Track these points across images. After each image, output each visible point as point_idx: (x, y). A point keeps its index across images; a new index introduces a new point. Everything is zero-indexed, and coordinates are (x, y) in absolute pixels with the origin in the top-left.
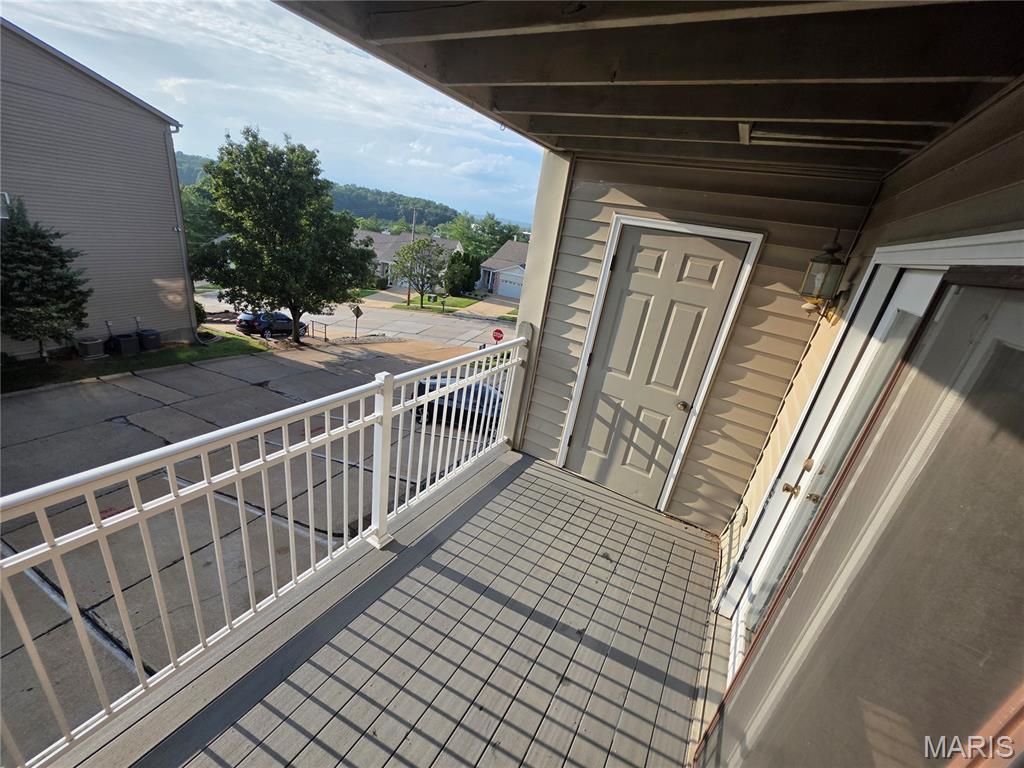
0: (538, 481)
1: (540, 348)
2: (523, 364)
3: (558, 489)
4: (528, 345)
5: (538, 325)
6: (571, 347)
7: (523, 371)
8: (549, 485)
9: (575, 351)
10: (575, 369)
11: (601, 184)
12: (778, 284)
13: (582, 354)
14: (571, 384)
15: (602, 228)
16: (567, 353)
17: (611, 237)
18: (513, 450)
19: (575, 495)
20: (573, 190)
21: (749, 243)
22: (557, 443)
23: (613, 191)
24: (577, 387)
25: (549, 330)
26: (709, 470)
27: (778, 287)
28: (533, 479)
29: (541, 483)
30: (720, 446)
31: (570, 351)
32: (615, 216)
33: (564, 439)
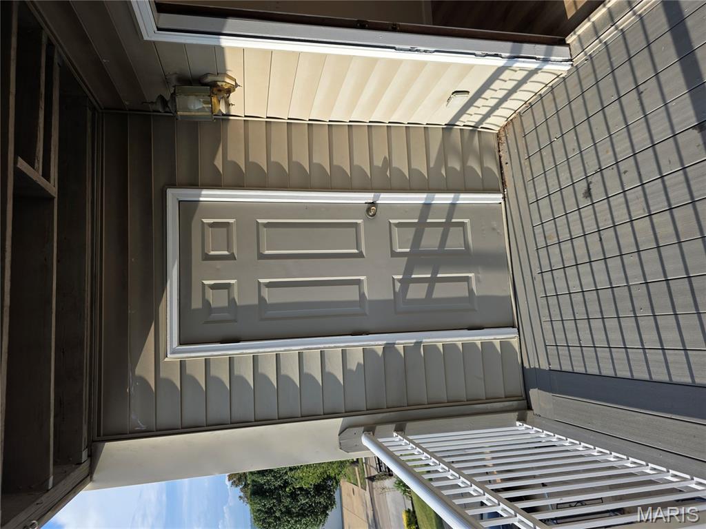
0: (550, 341)
1: (370, 410)
2: (400, 429)
3: (544, 312)
4: (370, 430)
5: (338, 422)
6: (352, 366)
7: (409, 425)
8: (547, 326)
9: (357, 358)
10: (380, 350)
11: (133, 389)
12: (216, 163)
13: (356, 346)
14: (400, 348)
15: (189, 371)
16: (363, 367)
17: (197, 354)
18: (529, 408)
19: (539, 288)
20: (144, 428)
21: (179, 201)
22: (487, 346)
23: (139, 371)
24: (403, 341)
25: (340, 405)
26: (432, 165)
27: (218, 162)
28: (552, 350)
29: (549, 336)
30: (400, 163)
31: (359, 364)
32: (171, 357)
33: (477, 338)
